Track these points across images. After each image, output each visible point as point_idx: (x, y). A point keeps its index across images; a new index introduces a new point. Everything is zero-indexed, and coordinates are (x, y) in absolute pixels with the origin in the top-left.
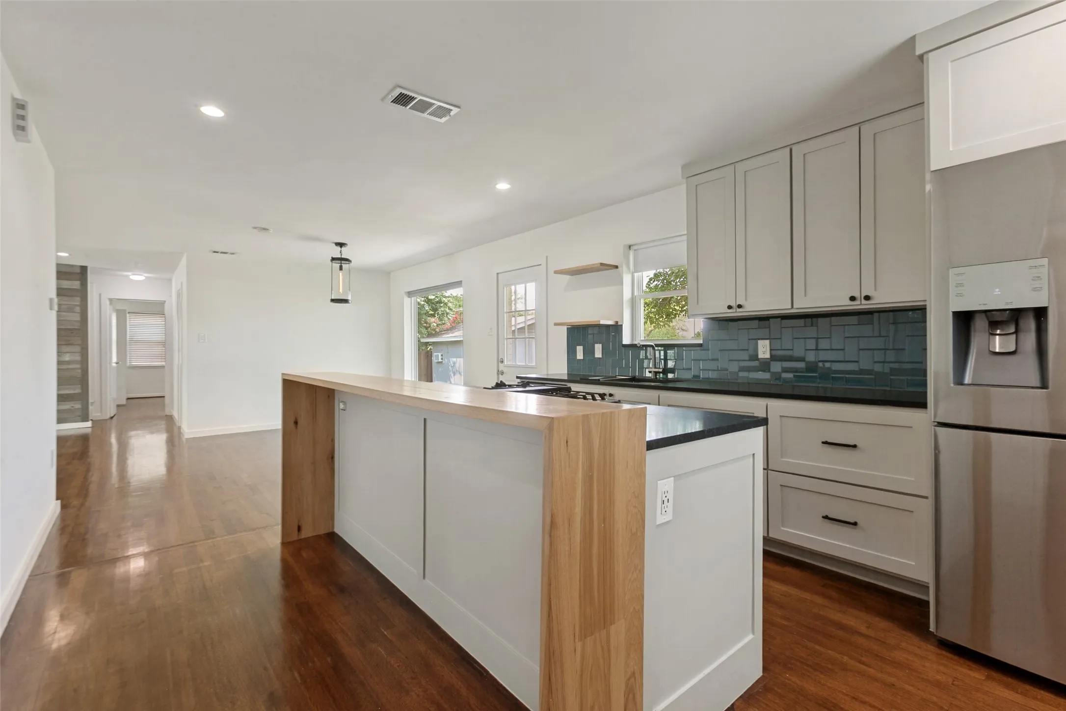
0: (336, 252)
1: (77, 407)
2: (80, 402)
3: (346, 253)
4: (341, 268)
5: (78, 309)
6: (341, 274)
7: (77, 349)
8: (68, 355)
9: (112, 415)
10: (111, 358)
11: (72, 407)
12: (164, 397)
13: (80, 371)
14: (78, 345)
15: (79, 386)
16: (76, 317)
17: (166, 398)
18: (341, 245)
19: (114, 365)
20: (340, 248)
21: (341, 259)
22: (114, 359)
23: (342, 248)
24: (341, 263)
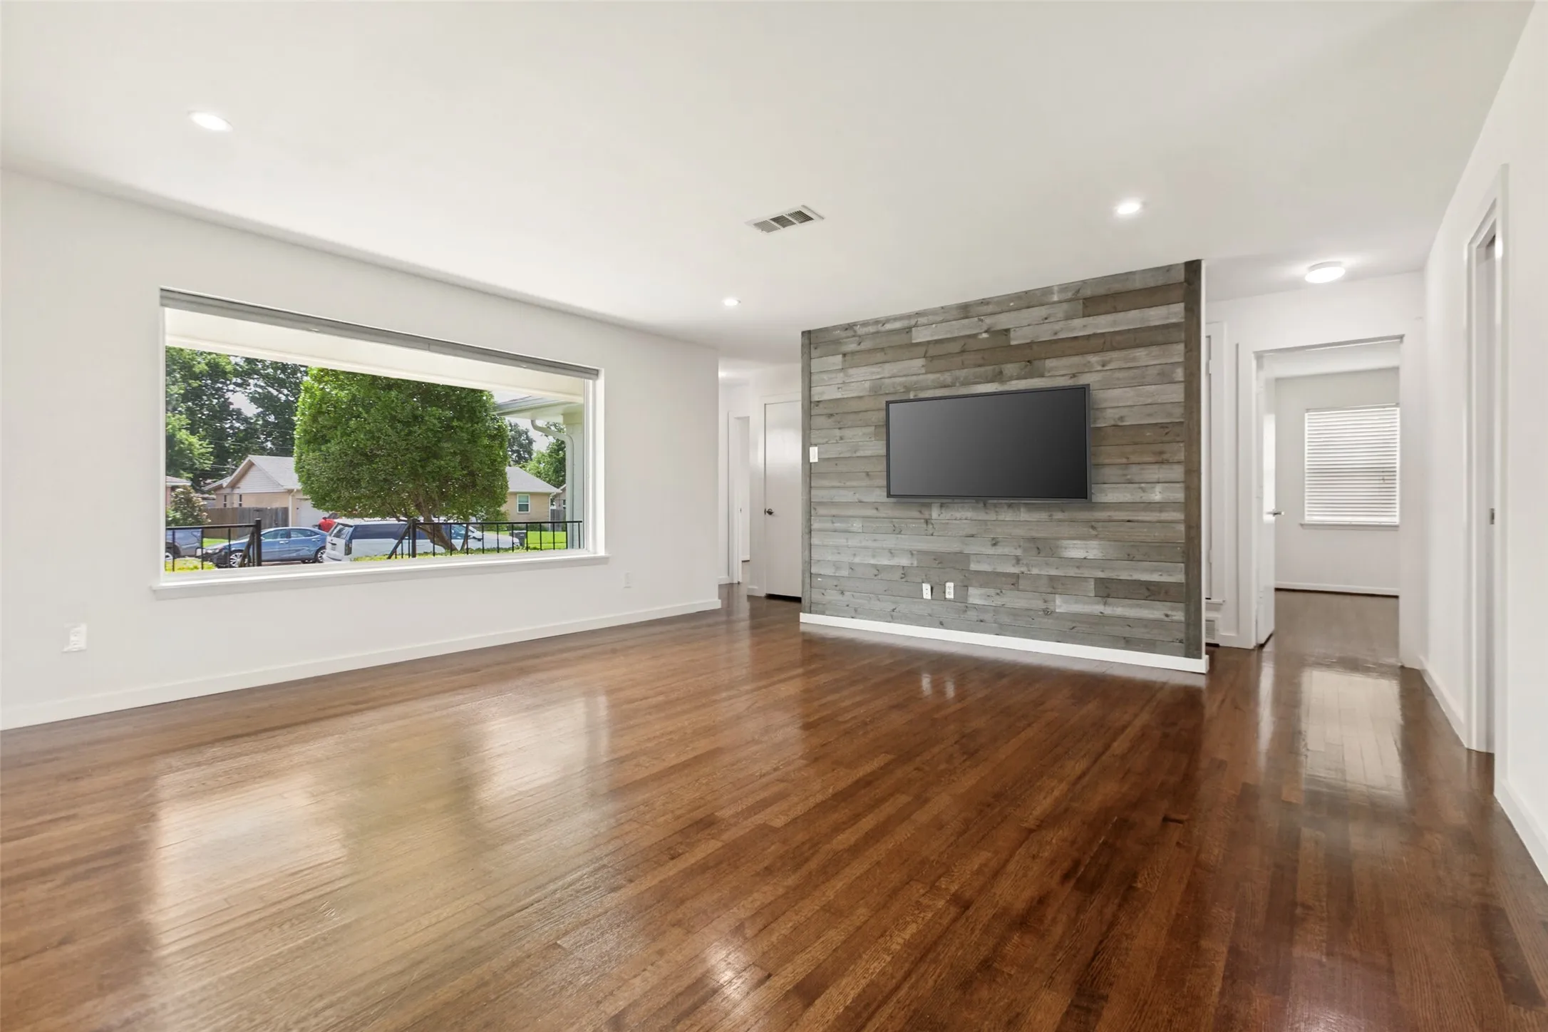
1: (1175, 618)
2: (1182, 605)
5: (1179, 374)
7: (1177, 472)
8: (1158, 488)
9: (1262, 641)
10: (1260, 499)
11: (1167, 616)
12: (1396, 597)
13: (1182, 528)
14: (1179, 462)
15: (1182, 565)
16: (1176, 393)
17: (1401, 600)
19: (1271, 518)
22: (1269, 504)
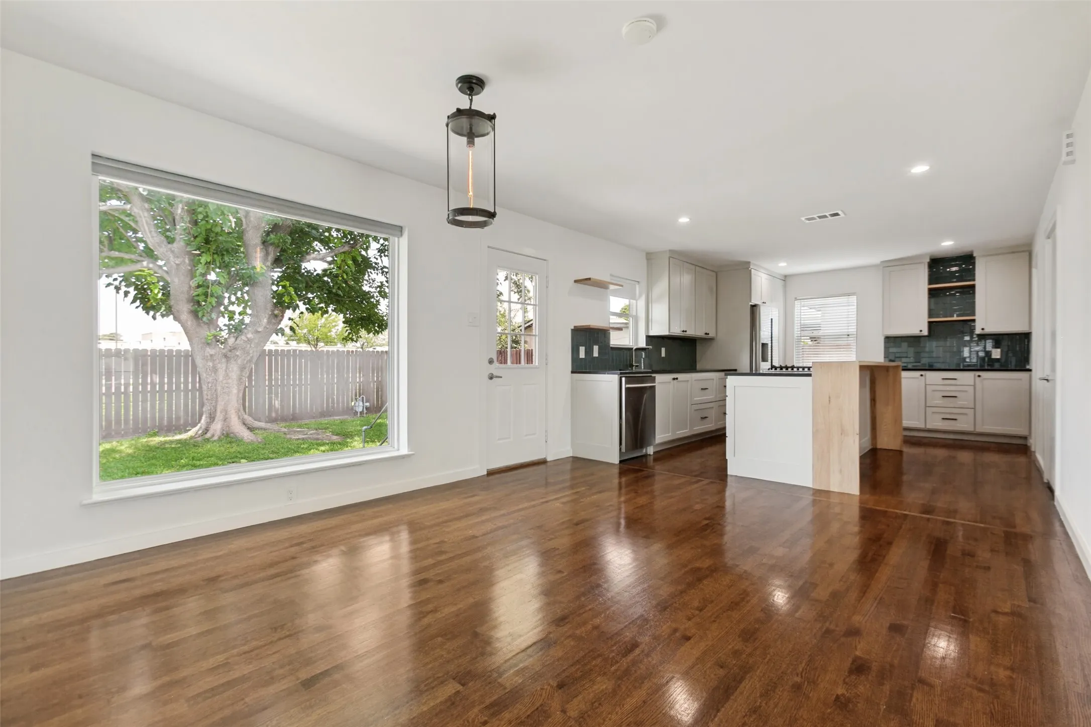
6: (470, 152)
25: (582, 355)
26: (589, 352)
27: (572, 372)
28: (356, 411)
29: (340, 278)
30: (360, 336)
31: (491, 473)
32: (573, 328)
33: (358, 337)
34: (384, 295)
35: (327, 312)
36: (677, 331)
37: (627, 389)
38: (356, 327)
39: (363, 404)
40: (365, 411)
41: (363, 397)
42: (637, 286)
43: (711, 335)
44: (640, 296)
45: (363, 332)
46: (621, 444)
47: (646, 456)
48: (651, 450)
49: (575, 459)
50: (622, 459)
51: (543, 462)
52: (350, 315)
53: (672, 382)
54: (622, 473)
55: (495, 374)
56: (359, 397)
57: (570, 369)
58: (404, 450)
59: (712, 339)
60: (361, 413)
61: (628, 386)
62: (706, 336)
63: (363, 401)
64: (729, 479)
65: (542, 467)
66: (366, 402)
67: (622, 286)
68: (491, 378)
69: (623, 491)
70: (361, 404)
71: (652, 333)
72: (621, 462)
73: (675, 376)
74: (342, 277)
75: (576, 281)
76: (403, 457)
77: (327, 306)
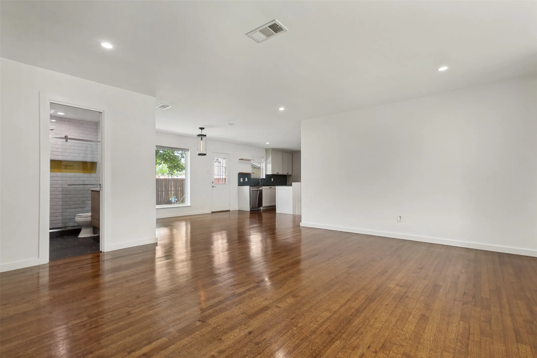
0: (200, 132)
3: (204, 132)
4: (202, 139)
6: (202, 142)
18: (202, 129)
20: (201, 130)
21: (202, 135)
23: (202, 130)
24: (202, 137)
25: (242, 180)
26: (244, 180)
27: (238, 186)
28: (172, 202)
29: (167, 152)
30: (174, 172)
31: (212, 213)
32: (238, 173)
33: (173, 173)
34: (183, 157)
35: (161, 164)
36: (275, 173)
37: (252, 190)
38: (172, 169)
39: (175, 199)
40: (175, 202)
41: (174, 197)
42: (263, 159)
43: (290, 173)
44: (264, 162)
45: (175, 171)
46: (250, 206)
47: (260, 210)
48: (262, 208)
49: (239, 211)
50: (251, 210)
51: (229, 211)
52: (170, 165)
53: (270, 189)
54: (251, 214)
55: (214, 186)
56: (173, 196)
57: (237, 185)
58: (189, 205)
59: (290, 176)
60: (174, 202)
61: (252, 189)
62: (288, 174)
63: (174, 198)
64: (276, 213)
65: (228, 212)
66: (176, 199)
67: (254, 160)
68: (213, 187)
69: (251, 218)
70: (174, 199)
71: (267, 174)
72: (250, 211)
73: (270, 187)
74: (168, 151)
75: (239, 159)
76: (189, 206)
77: (161, 161)
